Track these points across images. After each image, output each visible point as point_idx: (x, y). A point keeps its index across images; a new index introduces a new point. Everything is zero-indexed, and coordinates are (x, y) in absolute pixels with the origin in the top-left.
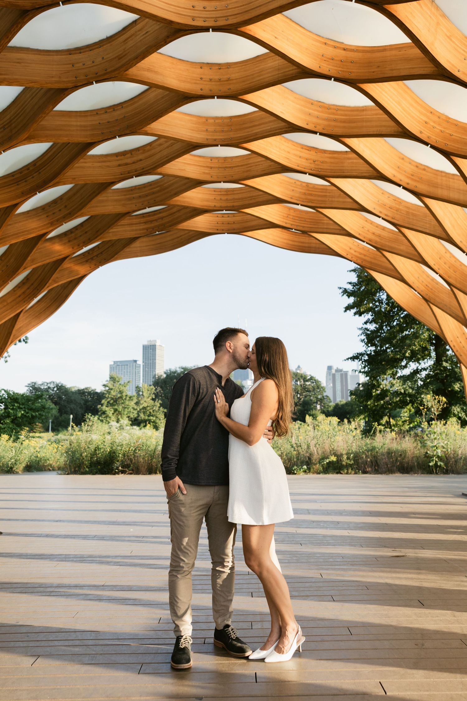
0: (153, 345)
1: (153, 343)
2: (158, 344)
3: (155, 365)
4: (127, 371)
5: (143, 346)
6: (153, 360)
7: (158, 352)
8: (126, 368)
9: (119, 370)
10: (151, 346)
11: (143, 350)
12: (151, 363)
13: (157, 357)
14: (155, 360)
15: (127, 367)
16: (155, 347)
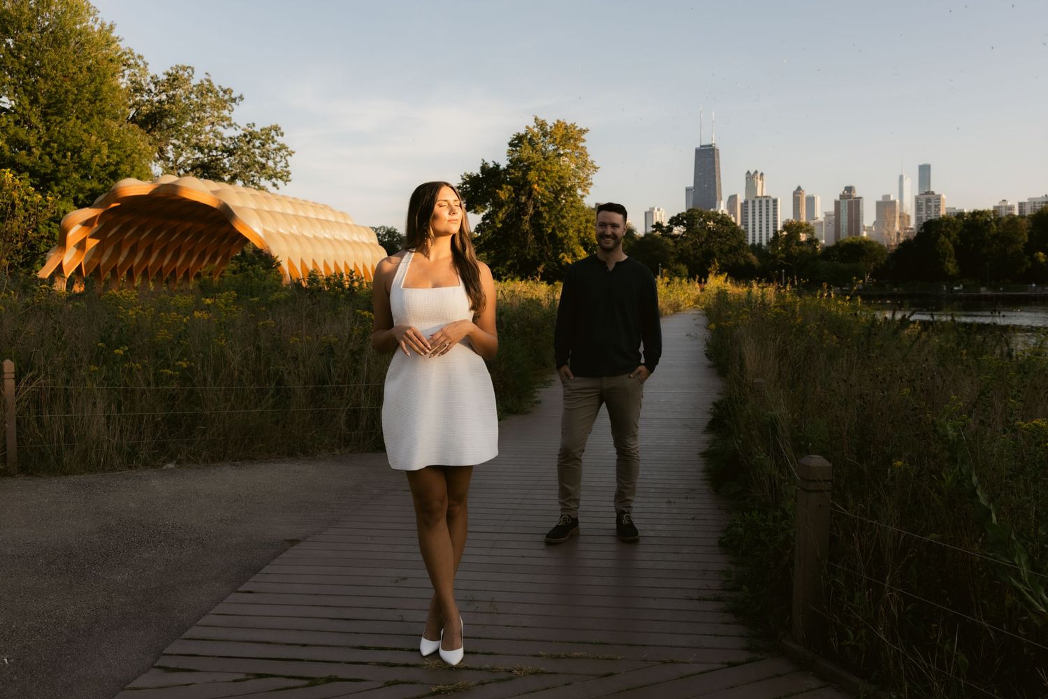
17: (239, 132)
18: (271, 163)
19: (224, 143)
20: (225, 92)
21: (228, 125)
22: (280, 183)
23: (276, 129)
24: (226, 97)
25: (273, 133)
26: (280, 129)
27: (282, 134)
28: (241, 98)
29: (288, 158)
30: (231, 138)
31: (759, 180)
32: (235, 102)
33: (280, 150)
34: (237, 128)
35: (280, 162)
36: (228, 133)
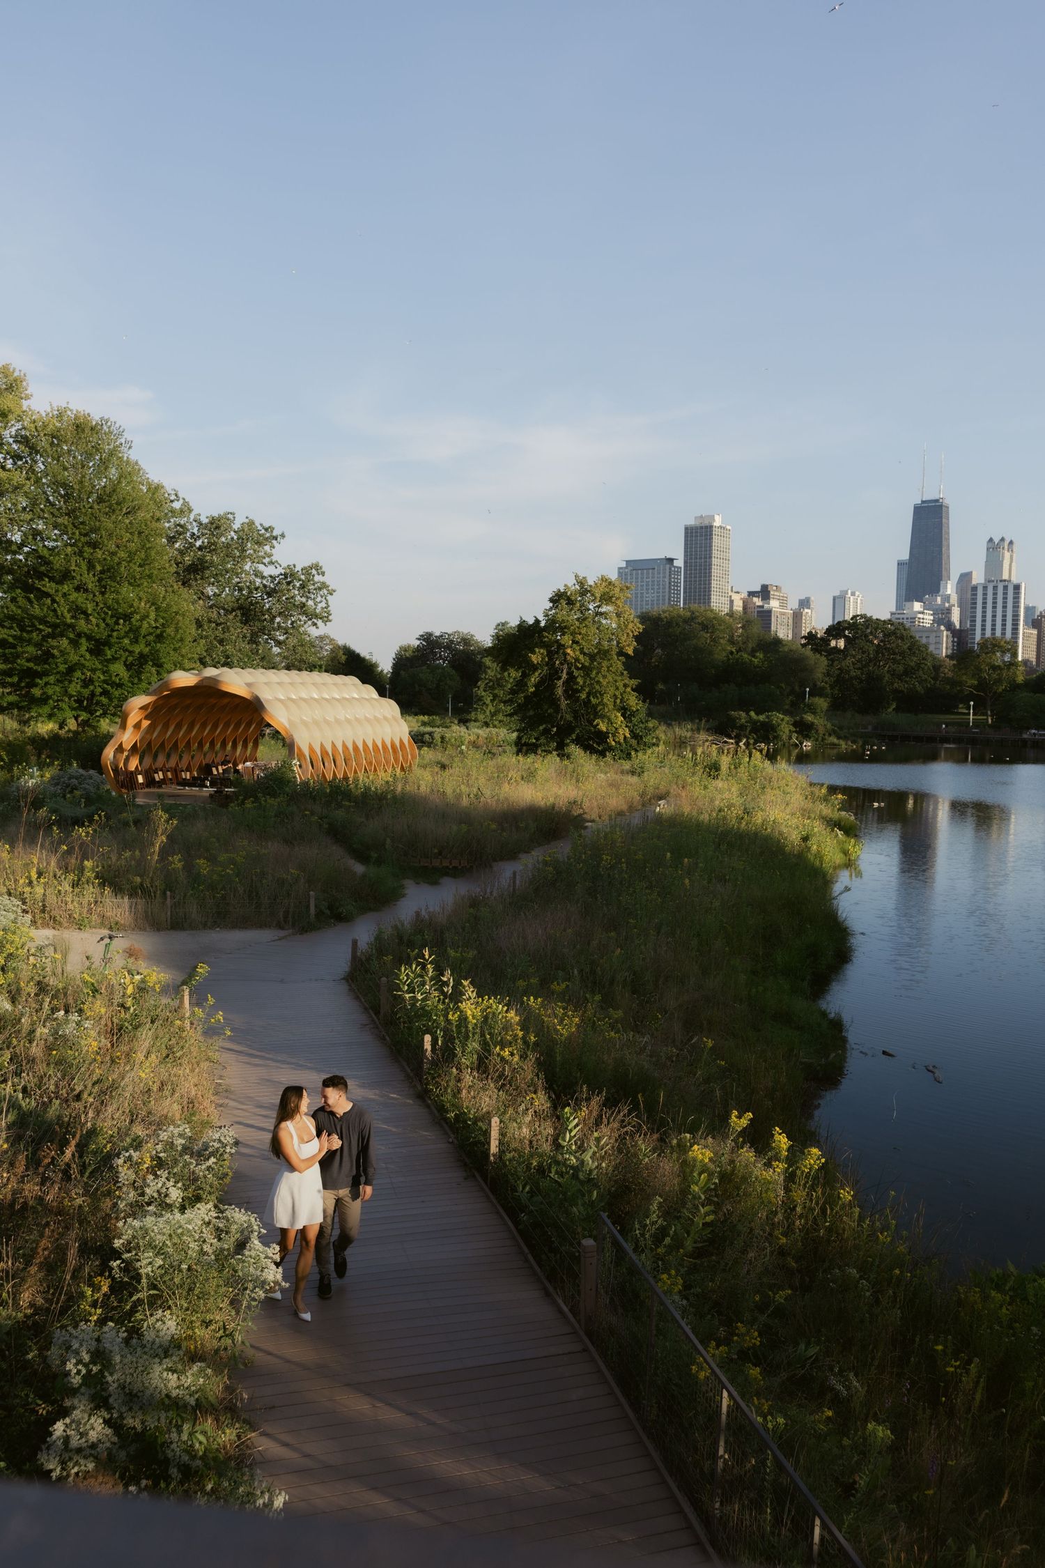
0: (706, 527)
1: (706, 523)
2: (718, 522)
3: (710, 569)
4: (653, 581)
5: (686, 529)
6: (705, 558)
7: (716, 541)
8: (650, 575)
9: (637, 578)
10: (702, 528)
11: (686, 537)
12: (700, 565)
13: (715, 553)
14: (710, 557)
15: (653, 574)
16: (711, 531)
17: (280, 570)
18: (310, 603)
19: (264, 582)
20: (266, 530)
21: (269, 563)
22: (320, 623)
23: (317, 567)
24: (268, 535)
25: (314, 572)
26: (321, 568)
27: (323, 574)
28: (283, 536)
29: (329, 597)
30: (271, 576)
31: (1006, 552)
32: (276, 539)
33: (320, 589)
34: (278, 566)
35: (321, 602)
36: (268, 571)
